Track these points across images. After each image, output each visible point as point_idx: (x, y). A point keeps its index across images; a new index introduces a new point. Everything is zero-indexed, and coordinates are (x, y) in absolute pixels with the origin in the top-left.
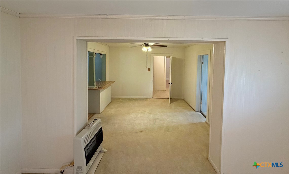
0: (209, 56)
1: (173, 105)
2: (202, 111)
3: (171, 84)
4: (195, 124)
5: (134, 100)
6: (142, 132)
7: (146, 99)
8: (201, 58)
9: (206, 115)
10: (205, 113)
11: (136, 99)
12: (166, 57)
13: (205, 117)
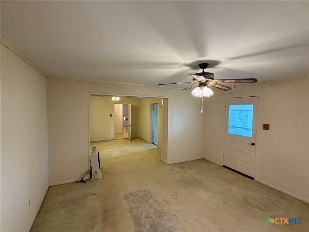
0: (158, 104)
1: (133, 142)
2: (154, 142)
3: (131, 126)
4: (151, 149)
5: (99, 142)
6: (119, 157)
7: (109, 140)
8: (153, 105)
9: (157, 144)
10: (156, 144)
11: (100, 142)
12: (122, 104)
13: (157, 146)
